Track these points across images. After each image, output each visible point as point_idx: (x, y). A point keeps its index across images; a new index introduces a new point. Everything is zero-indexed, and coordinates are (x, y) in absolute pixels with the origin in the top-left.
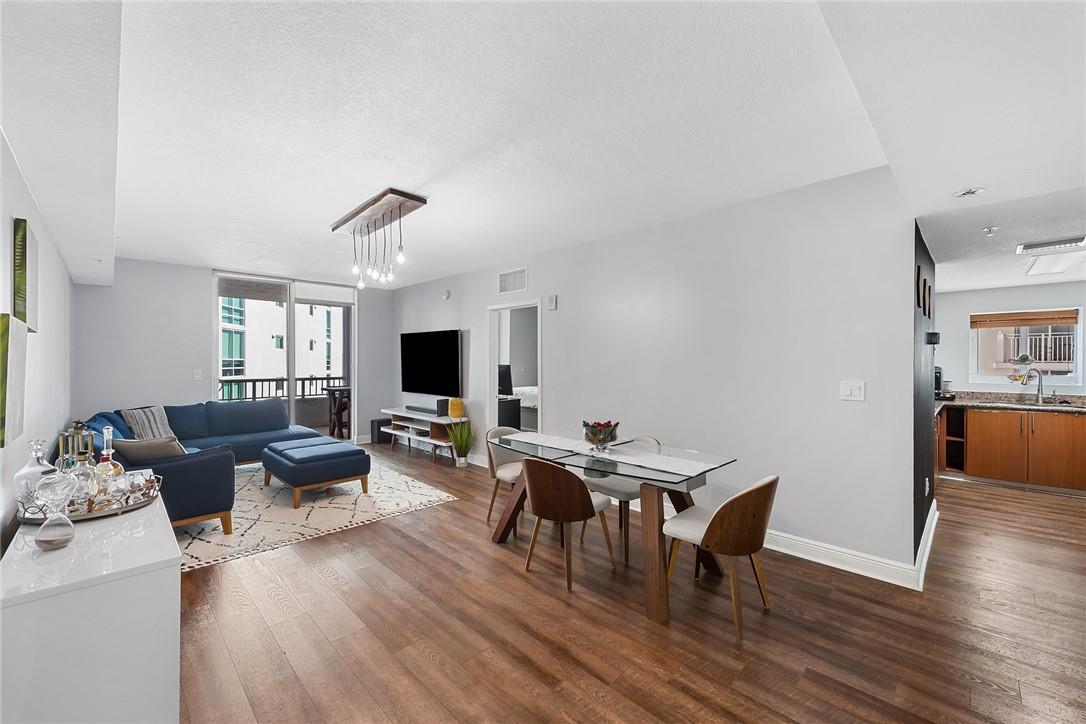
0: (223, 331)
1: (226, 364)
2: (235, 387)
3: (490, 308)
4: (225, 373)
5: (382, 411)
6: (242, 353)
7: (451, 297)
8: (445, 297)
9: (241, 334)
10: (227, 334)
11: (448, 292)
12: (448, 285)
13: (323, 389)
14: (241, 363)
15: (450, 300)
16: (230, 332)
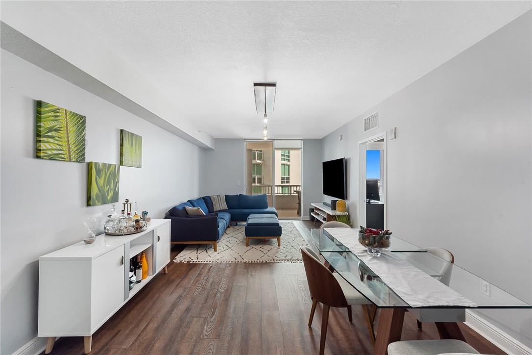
0: (282, 165)
1: (283, 178)
2: (287, 188)
3: (359, 142)
4: (282, 182)
5: (312, 204)
6: (289, 175)
7: (343, 138)
8: (340, 139)
9: (289, 166)
10: (283, 166)
11: (341, 136)
12: (341, 133)
13: (294, 191)
14: (288, 178)
15: (342, 140)
16: (284, 165)
